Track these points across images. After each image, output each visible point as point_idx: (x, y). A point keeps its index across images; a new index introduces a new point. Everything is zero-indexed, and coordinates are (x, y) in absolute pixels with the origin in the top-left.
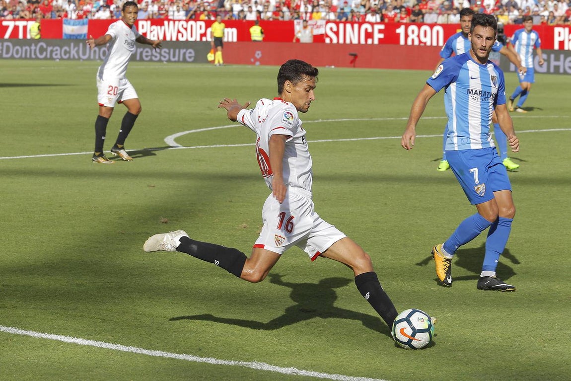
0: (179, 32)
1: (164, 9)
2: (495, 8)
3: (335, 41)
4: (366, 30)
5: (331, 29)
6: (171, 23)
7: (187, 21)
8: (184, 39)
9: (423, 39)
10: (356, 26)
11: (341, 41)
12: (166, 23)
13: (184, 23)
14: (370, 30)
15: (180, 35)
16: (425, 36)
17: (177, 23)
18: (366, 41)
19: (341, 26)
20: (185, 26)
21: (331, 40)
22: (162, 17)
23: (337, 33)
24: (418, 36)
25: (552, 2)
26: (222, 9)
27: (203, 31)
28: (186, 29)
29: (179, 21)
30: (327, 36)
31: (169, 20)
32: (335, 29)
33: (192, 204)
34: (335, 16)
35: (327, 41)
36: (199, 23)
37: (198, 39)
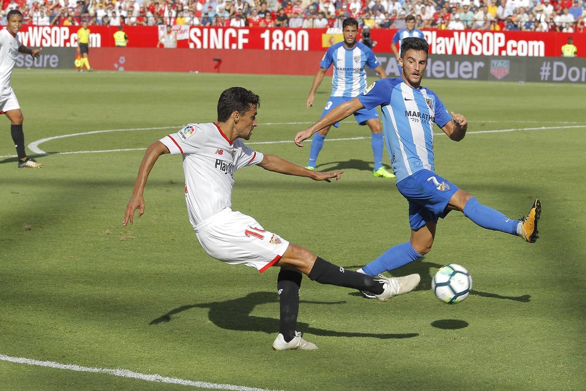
0: (43, 37)
1: (28, 15)
2: (361, 12)
3: (199, 46)
4: (231, 35)
5: (195, 34)
6: (36, 28)
7: (51, 27)
8: (48, 45)
9: (288, 44)
10: (220, 31)
11: (205, 46)
12: (30, 29)
13: (48, 29)
14: (234, 35)
15: (44, 41)
16: (290, 40)
17: (41, 28)
18: (230, 46)
19: (206, 31)
20: (49, 32)
21: (195, 45)
22: (27, 23)
23: (201, 38)
24: (283, 41)
25: (420, 5)
26: (86, 15)
27: (67, 37)
28: (50, 35)
29: (43, 26)
30: (191, 41)
31: (33, 26)
32: (199, 34)
33: (56, 210)
34: (200, 21)
35: (192, 46)
36: (63, 29)
37: (62, 45)
